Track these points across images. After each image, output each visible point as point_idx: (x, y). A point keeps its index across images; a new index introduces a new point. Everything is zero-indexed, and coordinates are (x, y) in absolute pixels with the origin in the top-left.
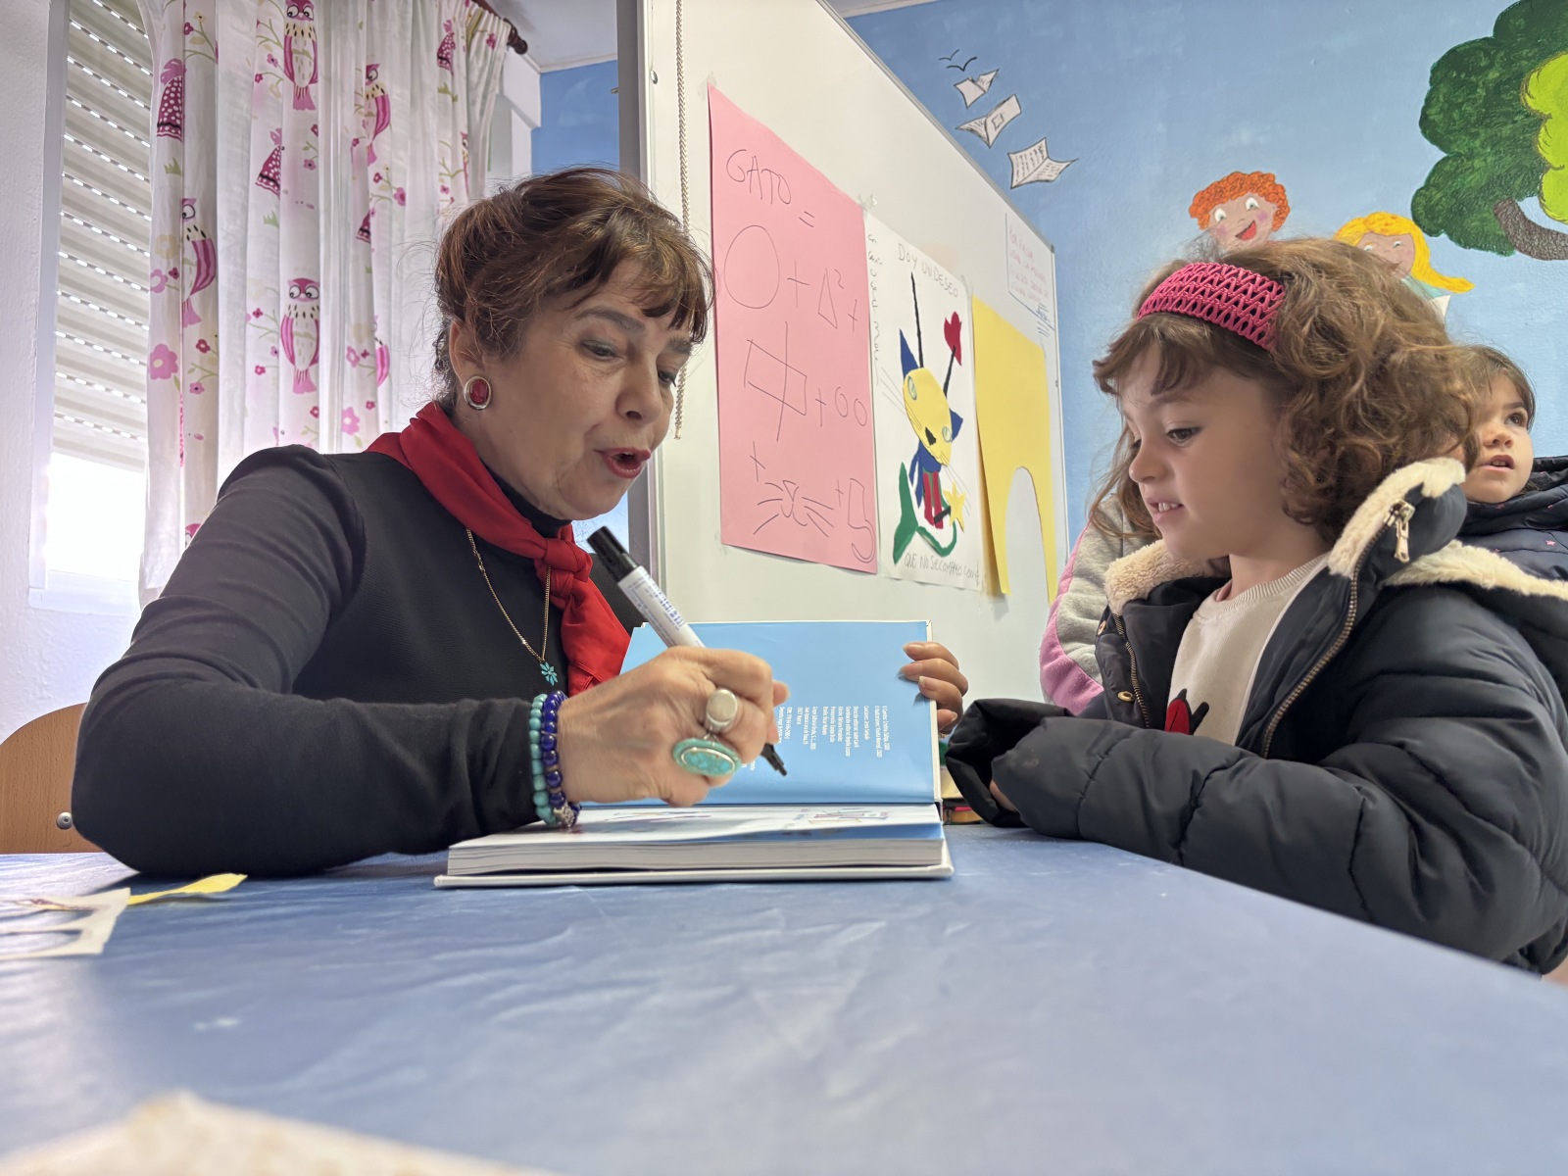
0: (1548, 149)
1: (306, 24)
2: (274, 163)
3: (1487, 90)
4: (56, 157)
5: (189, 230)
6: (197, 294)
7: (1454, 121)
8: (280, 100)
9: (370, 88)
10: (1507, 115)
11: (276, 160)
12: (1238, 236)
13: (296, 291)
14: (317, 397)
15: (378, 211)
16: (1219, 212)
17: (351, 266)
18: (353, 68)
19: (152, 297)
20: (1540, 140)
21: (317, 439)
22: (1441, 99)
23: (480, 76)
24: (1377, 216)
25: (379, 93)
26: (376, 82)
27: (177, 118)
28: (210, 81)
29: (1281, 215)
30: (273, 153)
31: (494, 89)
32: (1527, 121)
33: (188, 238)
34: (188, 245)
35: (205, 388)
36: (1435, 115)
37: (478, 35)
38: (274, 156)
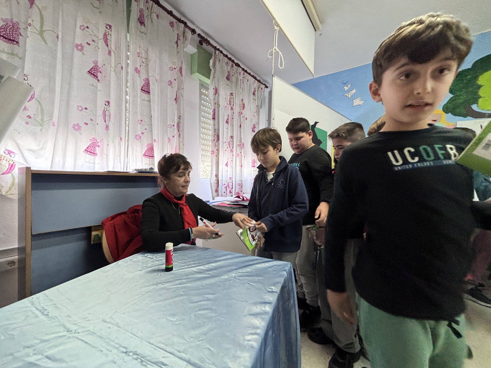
0: (482, 93)
1: (232, 97)
2: (228, 120)
5: (216, 134)
6: (217, 143)
8: (229, 110)
10: (472, 86)
13: (230, 138)
14: (233, 153)
15: (243, 122)
17: (238, 132)
18: (239, 101)
20: (480, 91)
23: (260, 94)
26: (243, 102)
27: (214, 117)
32: (477, 87)
35: (218, 156)
37: (260, 88)
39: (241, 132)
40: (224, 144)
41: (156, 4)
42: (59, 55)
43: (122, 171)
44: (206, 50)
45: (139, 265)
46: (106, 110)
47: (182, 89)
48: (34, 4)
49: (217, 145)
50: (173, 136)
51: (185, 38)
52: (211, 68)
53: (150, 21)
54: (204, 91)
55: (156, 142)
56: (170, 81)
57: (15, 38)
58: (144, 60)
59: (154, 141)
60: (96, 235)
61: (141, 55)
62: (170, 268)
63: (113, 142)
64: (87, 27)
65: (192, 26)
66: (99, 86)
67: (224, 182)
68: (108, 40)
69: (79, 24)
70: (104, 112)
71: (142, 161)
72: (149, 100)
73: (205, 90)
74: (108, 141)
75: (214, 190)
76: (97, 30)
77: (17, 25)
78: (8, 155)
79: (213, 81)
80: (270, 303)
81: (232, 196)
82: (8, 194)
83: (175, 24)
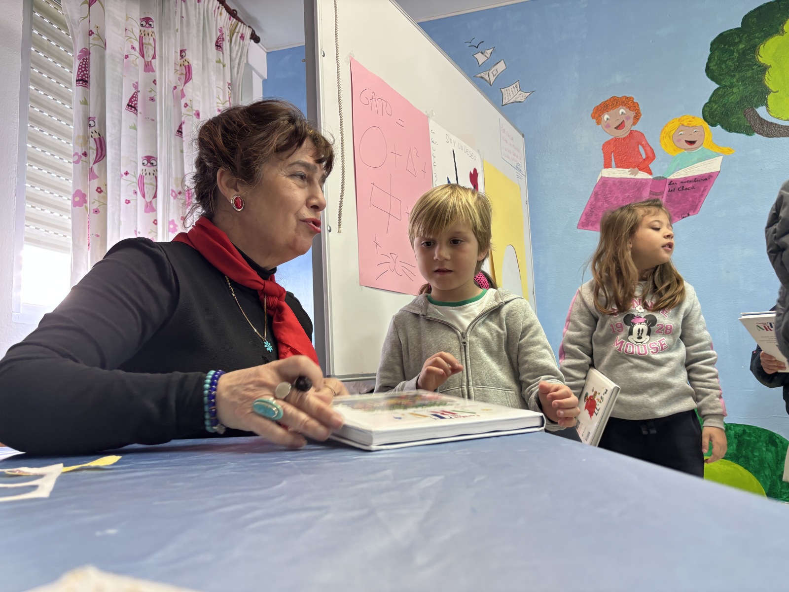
0: (770, 83)
1: (150, 30)
2: (134, 99)
3: (739, 54)
4: (26, 97)
5: (92, 133)
6: (96, 165)
7: (723, 69)
8: (137, 67)
9: (182, 61)
10: (749, 66)
11: (135, 97)
12: (617, 128)
13: (146, 162)
15: (186, 122)
16: (606, 116)
17: (173, 149)
18: (174, 53)
19: (74, 167)
20: (766, 78)
21: (157, 235)
22: (716, 59)
23: (237, 54)
24: (685, 117)
25: (186, 64)
26: (185, 58)
27: (86, 77)
28: (102, 58)
29: (637, 118)
30: (134, 94)
31: (243, 61)
32: (759, 69)
33: (92, 137)
34: (93, 139)
35: (100, 211)
36: (713, 66)
37: (235, 34)
38: (134, 96)
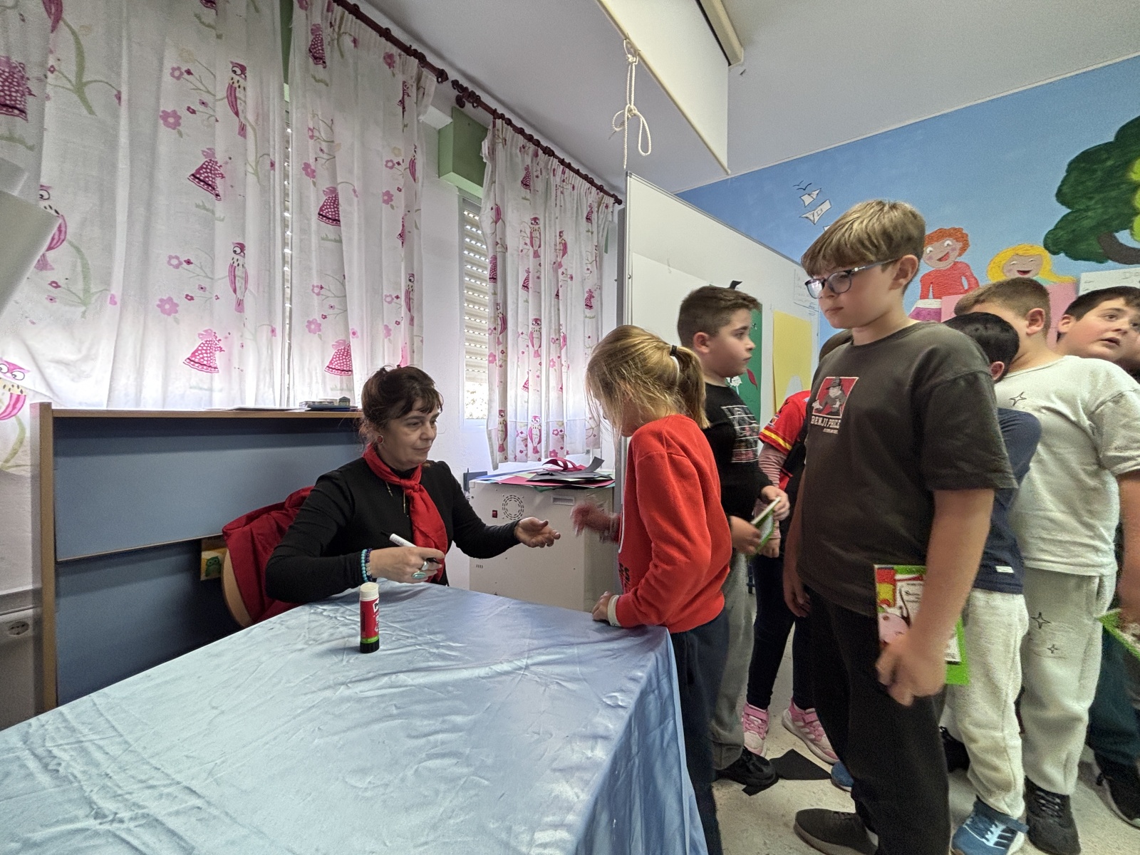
1: (537, 227)
2: (527, 280)
3: (1104, 173)
5: (500, 314)
6: (502, 335)
8: (528, 257)
9: (561, 240)
10: (1116, 185)
12: (940, 260)
13: (534, 323)
14: (541, 359)
15: (562, 285)
16: (929, 249)
17: (552, 310)
18: (554, 236)
19: (488, 338)
20: (1136, 198)
22: (1072, 180)
23: (602, 221)
24: (1021, 246)
25: (563, 242)
26: (562, 237)
27: (495, 275)
28: (505, 260)
29: (963, 250)
30: (526, 277)
32: (1129, 187)
33: (500, 316)
34: (498, 319)
35: (504, 367)
37: (602, 205)
39: (559, 310)
40: (520, 338)
41: (350, 13)
42: (124, 140)
43: (277, 407)
44: (473, 120)
45: (299, 636)
46: (236, 264)
47: (417, 211)
48: (61, 23)
49: (501, 340)
50: (398, 323)
51: (422, 90)
52: (485, 160)
53: (337, 54)
54: (471, 215)
55: (357, 337)
56: (388, 193)
57: (15, 101)
58: (324, 146)
59: (351, 335)
60: (212, 559)
61: (316, 134)
62: (372, 644)
63: (255, 339)
64: (189, 72)
65: (438, 64)
66: (220, 208)
67: (521, 427)
68: (239, 101)
69: (169, 64)
70: (233, 269)
71: (324, 382)
72: (338, 238)
73: (473, 213)
74: (242, 336)
75: (496, 447)
76: (212, 77)
77: (20, 71)
78: (9, 374)
79: (489, 191)
80: (605, 738)
81: (540, 460)
82: (9, 464)
83: (397, 58)
